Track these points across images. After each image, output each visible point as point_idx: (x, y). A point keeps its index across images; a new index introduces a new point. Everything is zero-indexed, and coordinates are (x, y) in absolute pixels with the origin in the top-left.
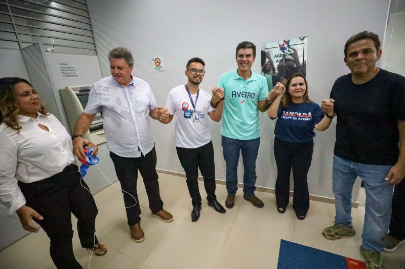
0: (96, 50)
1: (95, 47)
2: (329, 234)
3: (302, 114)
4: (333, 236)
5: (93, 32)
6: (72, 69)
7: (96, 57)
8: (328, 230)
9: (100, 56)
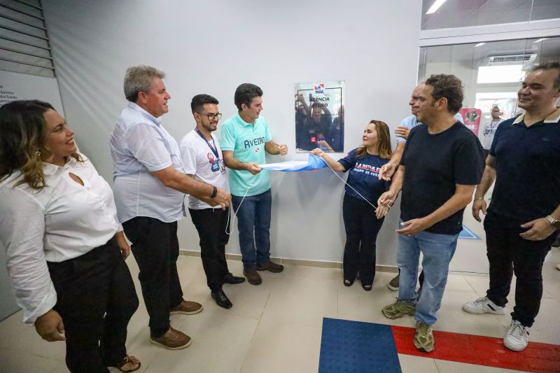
0: (54, 70)
1: (53, 66)
2: (391, 312)
3: (376, 169)
4: (393, 314)
5: (50, 42)
6: (10, 95)
7: (55, 80)
8: (389, 308)
9: (61, 80)
